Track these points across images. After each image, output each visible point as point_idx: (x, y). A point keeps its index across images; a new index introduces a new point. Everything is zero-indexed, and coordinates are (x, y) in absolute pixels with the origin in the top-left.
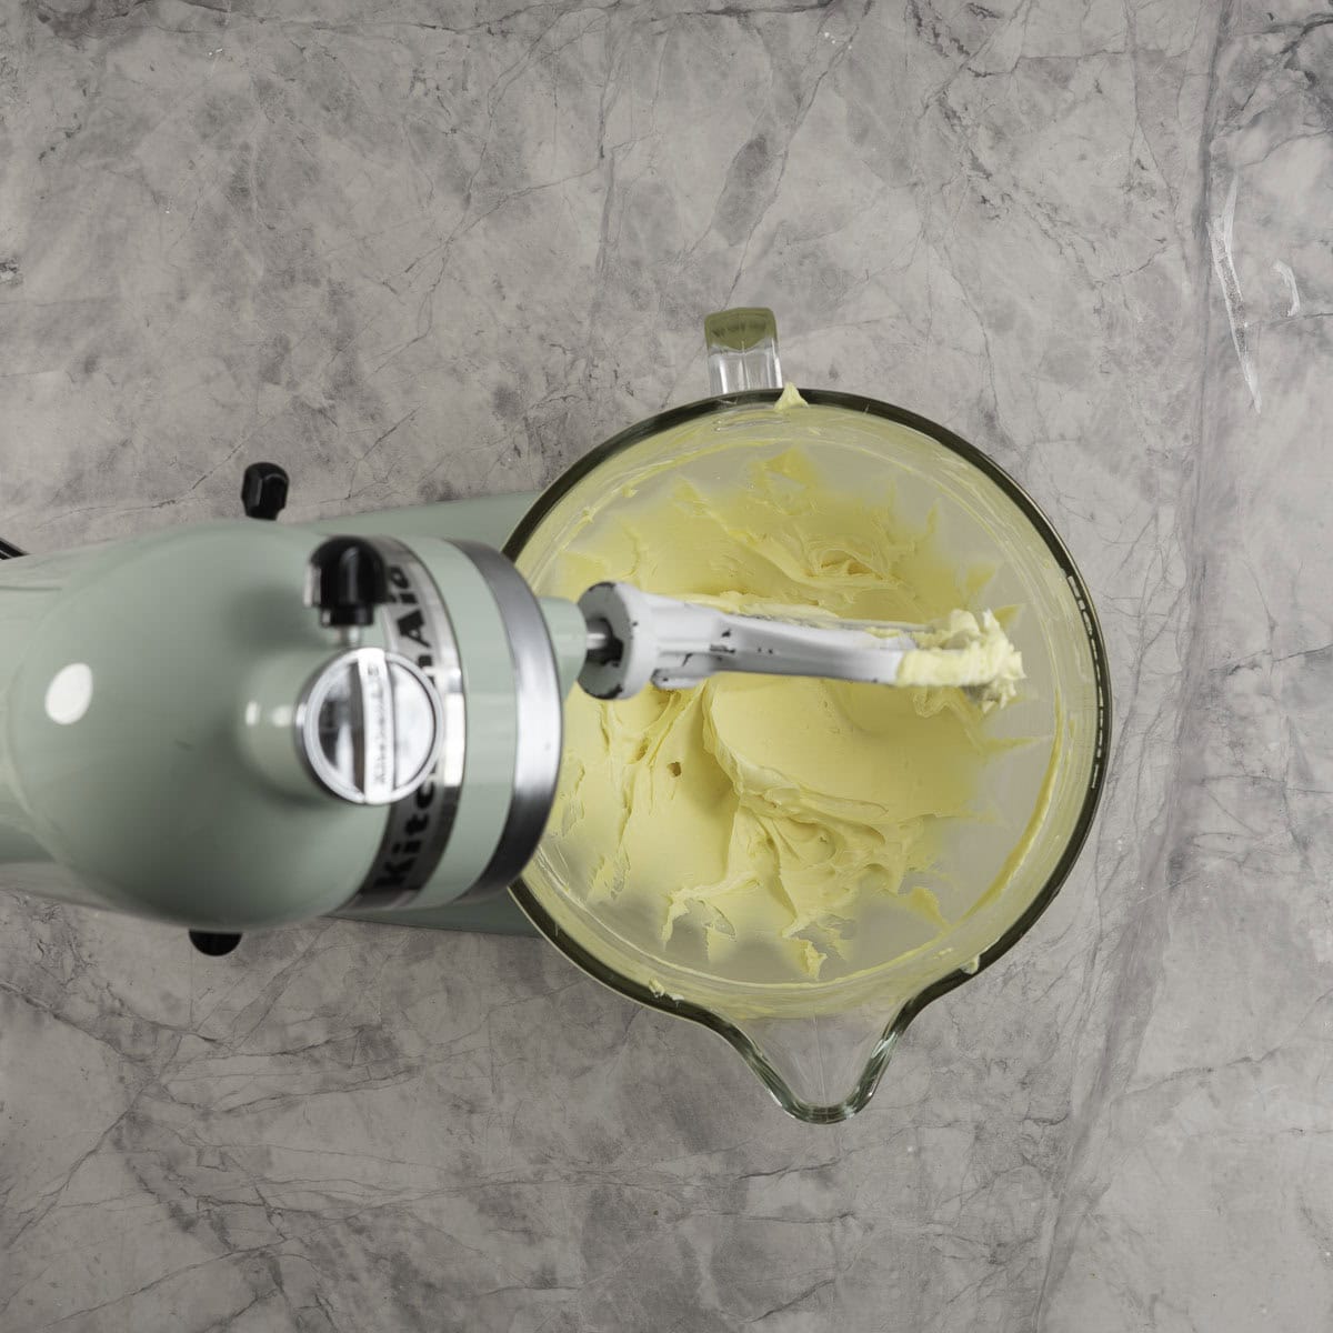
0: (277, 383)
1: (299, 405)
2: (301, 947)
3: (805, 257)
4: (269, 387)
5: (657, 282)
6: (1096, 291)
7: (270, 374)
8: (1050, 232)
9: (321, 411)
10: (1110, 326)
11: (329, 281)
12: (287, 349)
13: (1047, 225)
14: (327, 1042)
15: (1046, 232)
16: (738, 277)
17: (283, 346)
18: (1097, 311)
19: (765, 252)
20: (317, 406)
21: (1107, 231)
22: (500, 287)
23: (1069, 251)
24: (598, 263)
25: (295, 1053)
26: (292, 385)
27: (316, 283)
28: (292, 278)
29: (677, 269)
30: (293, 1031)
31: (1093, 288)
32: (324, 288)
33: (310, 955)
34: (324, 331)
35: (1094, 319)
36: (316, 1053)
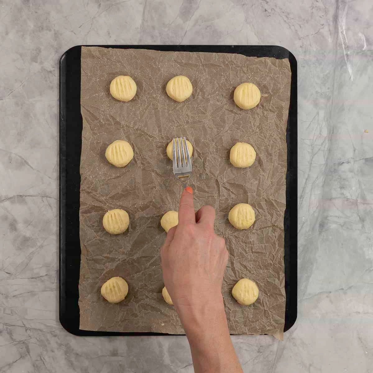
0: (36, 62)
1: (43, 69)
2: (39, 244)
3: (207, 27)
4: (34, 64)
5: (160, 34)
6: (301, 40)
7: (34, 59)
8: (287, 21)
9: (51, 72)
10: (305, 52)
11: (54, 30)
12: (40, 51)
13: (286, 19)
14: (46, 275)
15: (285, 21)
16: (186, 33)
17: (39, 50)
18: (301, 47)
19: (195, 25)
20: (49, 70)
21: (305, 21)
22: (109, 34)
23: (292, 28)
24: (141, 27)
25: (36, 278)
26: (41, 63)
27: (50, 30)
28: (42, 29)
29: (166, 29)
30: (35, 271)
31: (300, 39)
32: (53, 32)
33: (41, 247)
34: (52, 46)
35: (300, 50)
36: (43, 278)
